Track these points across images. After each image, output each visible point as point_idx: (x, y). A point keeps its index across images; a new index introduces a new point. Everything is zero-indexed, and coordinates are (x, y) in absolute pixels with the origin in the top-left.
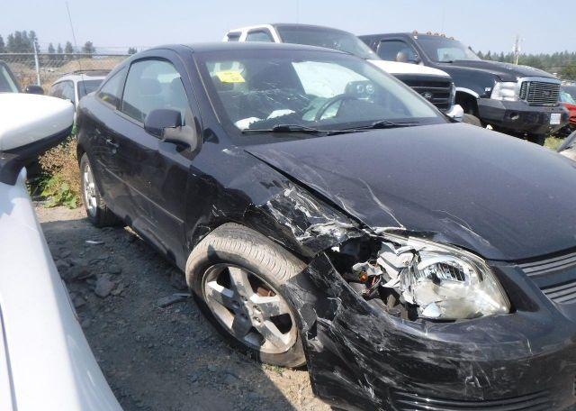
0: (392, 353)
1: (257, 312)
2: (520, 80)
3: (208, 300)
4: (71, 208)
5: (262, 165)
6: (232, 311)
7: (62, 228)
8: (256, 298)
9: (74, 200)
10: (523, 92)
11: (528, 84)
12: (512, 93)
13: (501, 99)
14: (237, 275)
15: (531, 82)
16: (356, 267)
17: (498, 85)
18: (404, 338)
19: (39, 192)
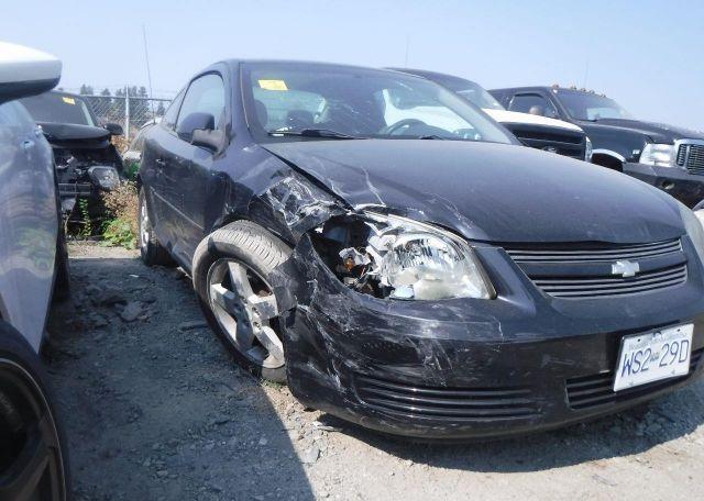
0: (357, 332)
1: (255, 314)
2: (678, 143)
3: (213, 306)
4: (129, 249)
5: (273, 158)
6: (234, 317)
7: (111, 264)
8: (254, 299)
9: (134, 241)
10: (680, 158)
11: (688, 148)
12: (666, 157)
13: (652, 163)
14: (236, 271)
15: (692, 146)
16: (343, 253)
17: (648, 147)
18: (368, 315)
19: (101, 233)
